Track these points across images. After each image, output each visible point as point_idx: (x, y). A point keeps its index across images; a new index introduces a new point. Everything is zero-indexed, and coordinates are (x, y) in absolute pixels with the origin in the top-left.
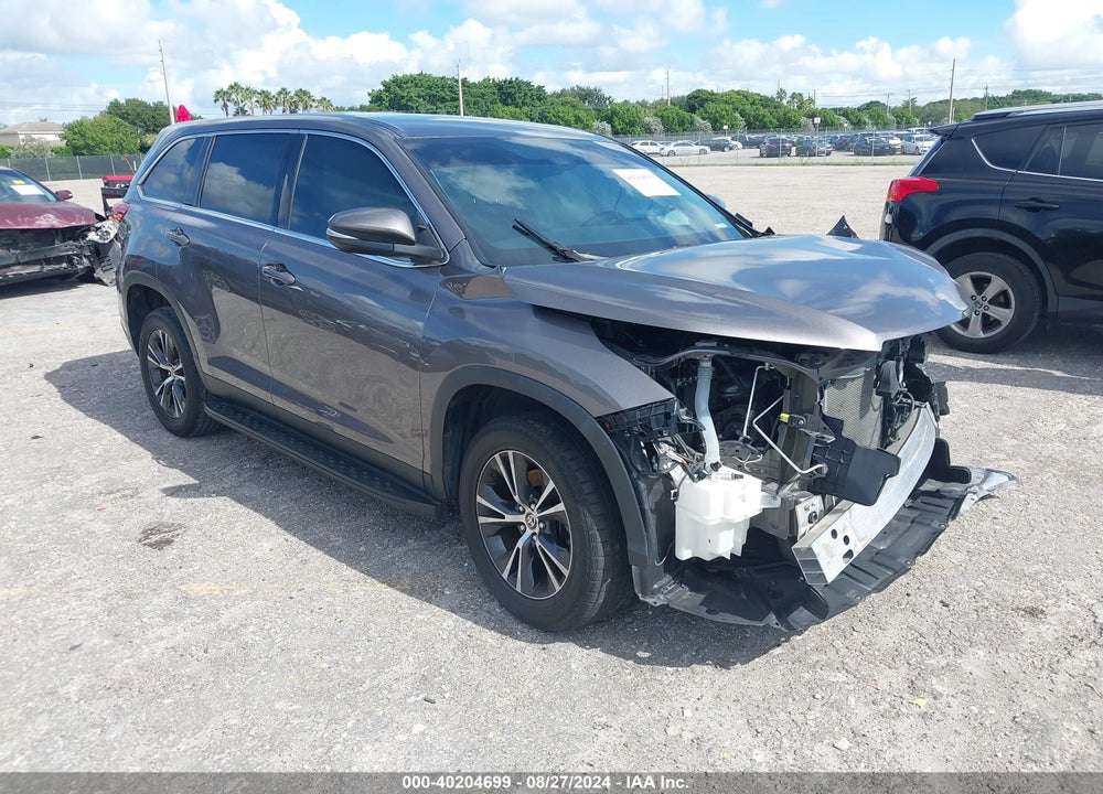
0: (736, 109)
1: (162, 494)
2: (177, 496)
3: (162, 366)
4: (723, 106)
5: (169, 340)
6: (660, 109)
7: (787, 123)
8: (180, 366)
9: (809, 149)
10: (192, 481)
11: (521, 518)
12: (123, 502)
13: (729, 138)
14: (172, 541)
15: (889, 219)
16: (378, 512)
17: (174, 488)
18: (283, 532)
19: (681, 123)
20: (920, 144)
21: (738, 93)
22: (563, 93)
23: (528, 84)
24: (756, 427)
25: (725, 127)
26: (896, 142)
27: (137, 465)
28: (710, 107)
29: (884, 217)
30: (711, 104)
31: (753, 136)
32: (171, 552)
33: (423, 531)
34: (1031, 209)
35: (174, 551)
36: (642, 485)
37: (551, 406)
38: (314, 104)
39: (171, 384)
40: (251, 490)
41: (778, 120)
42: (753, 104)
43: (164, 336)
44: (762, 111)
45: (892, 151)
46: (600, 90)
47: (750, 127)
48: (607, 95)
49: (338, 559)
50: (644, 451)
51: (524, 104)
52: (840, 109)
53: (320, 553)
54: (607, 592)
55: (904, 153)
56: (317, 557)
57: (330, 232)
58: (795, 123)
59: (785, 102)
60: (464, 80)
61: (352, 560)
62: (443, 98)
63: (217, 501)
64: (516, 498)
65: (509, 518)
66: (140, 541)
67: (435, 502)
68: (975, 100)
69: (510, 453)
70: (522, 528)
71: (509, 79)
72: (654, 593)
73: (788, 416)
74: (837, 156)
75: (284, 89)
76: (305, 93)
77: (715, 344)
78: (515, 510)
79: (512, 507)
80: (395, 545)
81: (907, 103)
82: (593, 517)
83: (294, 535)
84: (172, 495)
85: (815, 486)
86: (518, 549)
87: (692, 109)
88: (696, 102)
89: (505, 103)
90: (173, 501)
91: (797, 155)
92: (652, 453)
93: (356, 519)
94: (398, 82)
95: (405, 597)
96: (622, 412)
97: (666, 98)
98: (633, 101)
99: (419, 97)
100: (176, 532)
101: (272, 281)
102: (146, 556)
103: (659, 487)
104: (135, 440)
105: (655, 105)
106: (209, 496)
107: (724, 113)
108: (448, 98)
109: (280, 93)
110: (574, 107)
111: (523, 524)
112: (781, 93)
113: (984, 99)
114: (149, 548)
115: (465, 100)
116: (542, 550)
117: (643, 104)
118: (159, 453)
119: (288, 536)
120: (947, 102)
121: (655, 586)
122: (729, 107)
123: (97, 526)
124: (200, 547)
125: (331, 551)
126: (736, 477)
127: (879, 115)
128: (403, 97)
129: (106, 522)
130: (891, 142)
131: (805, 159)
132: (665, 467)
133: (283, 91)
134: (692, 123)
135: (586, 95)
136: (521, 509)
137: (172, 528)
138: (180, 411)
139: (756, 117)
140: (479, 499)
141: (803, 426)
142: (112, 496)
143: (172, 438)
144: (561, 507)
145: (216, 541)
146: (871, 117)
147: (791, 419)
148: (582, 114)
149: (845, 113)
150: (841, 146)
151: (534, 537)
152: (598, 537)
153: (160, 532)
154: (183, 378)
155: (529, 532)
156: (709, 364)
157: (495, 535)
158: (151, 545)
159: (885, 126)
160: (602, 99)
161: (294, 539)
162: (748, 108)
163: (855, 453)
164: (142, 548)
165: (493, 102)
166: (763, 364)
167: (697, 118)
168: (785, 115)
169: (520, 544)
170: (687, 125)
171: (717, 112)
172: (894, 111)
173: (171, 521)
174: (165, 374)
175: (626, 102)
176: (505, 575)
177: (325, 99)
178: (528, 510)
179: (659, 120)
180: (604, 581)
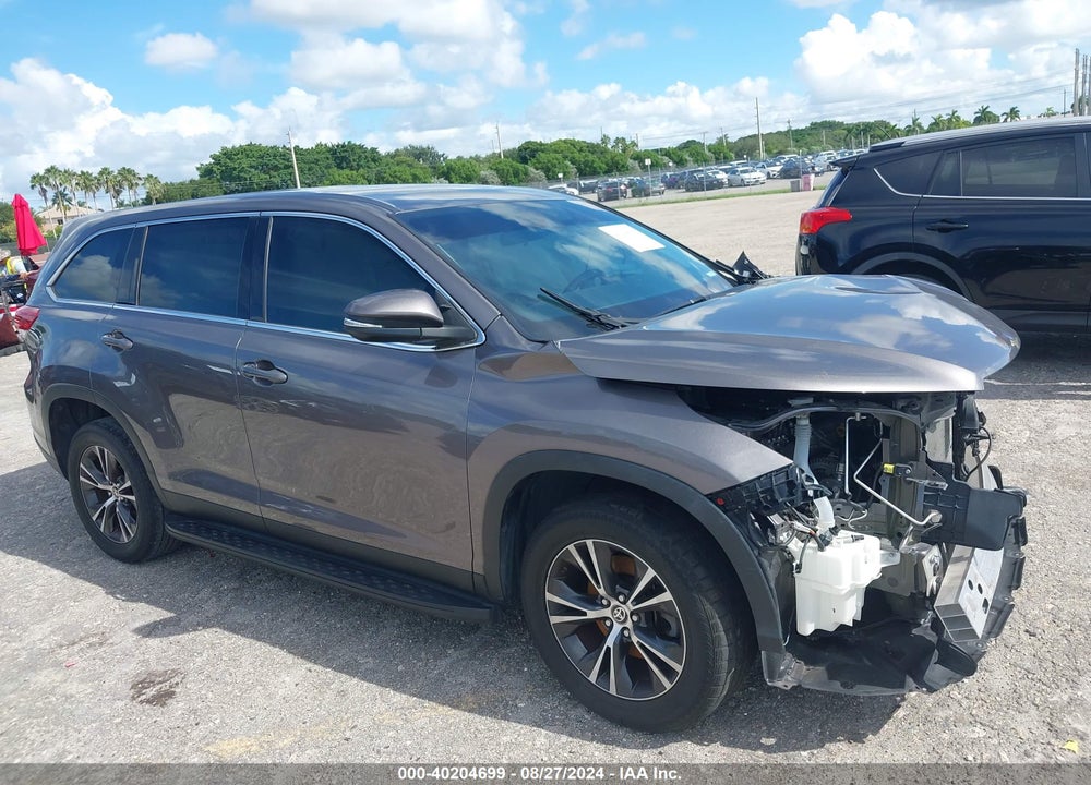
0: (565, 157)
1: (135, 637)
2: (156, 636)
3: (100, 486)
4: (553, 155)
5: (110, 456)
6: (493, 162)
7: (615, 167)
8: (128, 484)
9: (644, 190)
10: (166, 614)
11: (607, 613)
12: (92, 653)
13: (565, 186)
14: (173, 693)
15: (804, 250)
16: (397, 621)
17: (148, 626)
18: (300, 661)
19: (516, 174)
20: (746, 176)
21: (565, 141)
22: (397, 153)
23: (361, 147)
24: (858, 481)
25: (560, 175)
26: (722, 176)
27: (90, 604)
28: (542, 156)
29: (799, 249)
30: (542, 154)
31: (587, 182)
32: (177, 706)
33: (459, 636)
34: (942, 230)
35: (181, 704)
36: (766, 563)
37: (646, 486)
38: (140, 182)
39: (113, 506)
40: (241, 615)
41: (607, 165)
42: (581, 151)
43: (102, 452)
44: (591, 157)
45: (720, 185)
46: (433, 148)
47: (582, 174)
48: (440, 153)
49: (379, 683)
50: (757, 524)
51: (359, 166)
52: (661, 150)
53: (355, 680)
54: (731, 683)
55: (731, 186)
56: (355, 686)
57: (349, 322)
58: (623, 166)
59: (609, 147)
60: (296, 148)
61: (397, 683)
62: (276, 166)
63: (208, 635)
64: (602, 591)
65: (591, 614)
66: (133, 698)
67: (488, 605)
68: (779, 133)
69: (589, 543)
70: (608, 623)
71: (341, 143)
72: (781, 676)
73: (892, 467)
74: (671, 194)
75: (106, 169)
76: (129, 171)
77: (810, 401)
78: (597, 605)
79: (593, 600)
80: (436, 659)
81: (721, 139)
82: (711, 605)
83: (315, 663)
84: (148, 635)
85: (930, 537)
86: (608, 648)
87: (524, 160)
88: (528, 153)
89: (340, 167)
90: (154, 642)
91: (634, 197)
92: (767, 525)
93: (377, 632)
94: (228, 154)
95: (477, 718)
96: (739, 485)
97: (497, 151)
98: (466, 156)
99: (251, 167)
100: (174, 681)
101: (254, 380)
102: (149, 716)
103: (776, 560)
104: (76, 575)
105: (488, 159)
106: (195, 630)
107: (555, 161)
108: (282, 166)
109: (101, 173)
110: (409, 165)
111: (607, 618)
112: (605, 139)
113: (788, 131)
114: (147, 706)
115: (299, 168)
116: (642, 646)
117: (477, 159)
118: (112, 587)
119: (309, 665)
120: (755, 137)
121: (782, 668)
122: (559, 156)
123: (73, 688)
124: (210, 695)
125: (367, 676)
126: (856, 539)
127: (698, 153)
128: (235, 169)
129: (82, 681)
130: (718, 176)
131: (644, 199)
132: (782, 538)
133: (105, 171)
134: (526, 174)
135: (420, 154)
136: (604, 602)
137: (166, 676)
138: (129, 534)
139: (586, 164)
140: (549, 596)
141: (909, 476)
142: (76, 648)
143: (121, 567)
144: (667, 596)
145: (227, 684)
146: (691, 155)
147: (895, 469)
148: (419, 172)
149: (667, 153)
150: (672, 184)
151: (626, 633)
152: (720, 625)
153: (153, 683)
154: (133, 498)
155: (617, 628)
156: (807, 422)
157: (572, 634)
158: (149, 701)
159: (706, 161)
160: (436, 156)
161: (316, 667)
162: (577, 155)
163: (971, 498)
164: (140, 707)
165: (328, 167)
166: (854, 415)
167: (531, 169)
168: (612, 159)
169: (610, 642)
170: (522, 176)
171: (549, 162)
172: (710, 148)
173: (161, 669)
174: (104, 495)
175: (460, 158)
176: (593, 678)
177: (151, 176)
178: (614, 603)
179: (495, 173)
180: (728, 673)
